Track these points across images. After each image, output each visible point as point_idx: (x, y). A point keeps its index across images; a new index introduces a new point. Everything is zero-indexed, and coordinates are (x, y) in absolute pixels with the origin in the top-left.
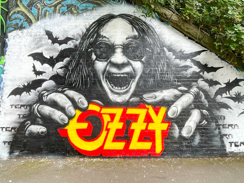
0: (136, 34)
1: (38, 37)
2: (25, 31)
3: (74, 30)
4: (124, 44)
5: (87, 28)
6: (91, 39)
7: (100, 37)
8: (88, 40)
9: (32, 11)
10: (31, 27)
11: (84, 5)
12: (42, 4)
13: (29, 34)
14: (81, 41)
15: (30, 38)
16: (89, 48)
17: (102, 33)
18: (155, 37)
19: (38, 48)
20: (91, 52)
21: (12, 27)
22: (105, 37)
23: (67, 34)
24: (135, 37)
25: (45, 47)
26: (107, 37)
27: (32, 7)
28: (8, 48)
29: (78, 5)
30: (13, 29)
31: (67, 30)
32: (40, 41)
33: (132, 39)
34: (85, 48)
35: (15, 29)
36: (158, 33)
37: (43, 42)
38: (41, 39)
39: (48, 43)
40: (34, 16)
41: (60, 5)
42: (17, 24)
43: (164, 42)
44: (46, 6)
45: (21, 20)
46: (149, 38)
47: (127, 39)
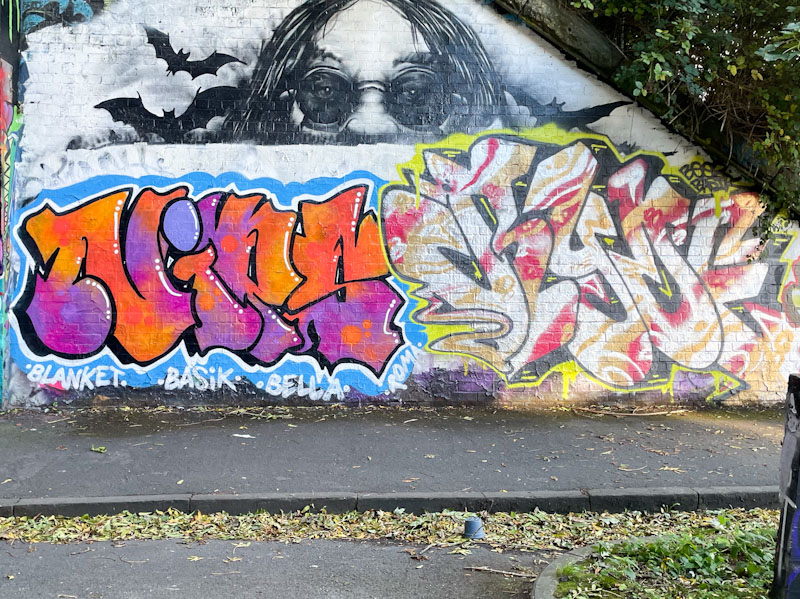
0: (425, 48)
1: (124, 48)
2: (82, 28)
3: (238, 33)
4: (387, 78)
5: (277, 25)
6: (290, 62)
7: (315, 57)
8: (279, 63)
10: (102, 18)
13: (96, 39)
14: (257, 67)
15: (98, 51)
16: (282, 87)
17: (321, 45)
18: (480, 61)
19: (127, 82)
20: (290, 100)
21: (39, 14)
22: (330, 55)
23: (215, 42)
24: (419, 60)
25: (147, 82)
26: (338, 55)
28: (28, 80)
30: (42, 19)
31: (214, 30)
32: (132, 62)
33: (410, 64)
34: (271, 87)
35: (49, 21)
36: (488, 48)
37: (141, 66)
38: (133, 55)
39: (156, 70)
42: (55, 5)
43: (506, 76)
46: (461, 63)
47: (397, 62)
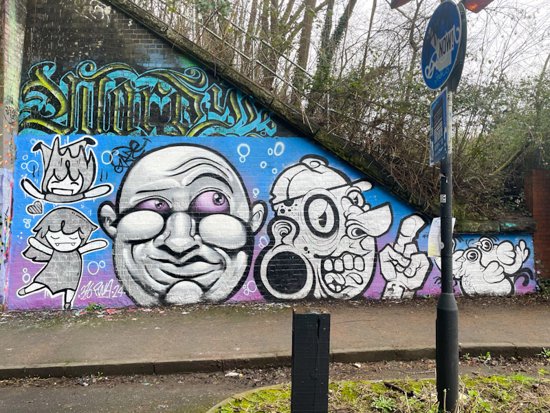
9: (60, 87)
11: (143, 79)
12: (75, 76)
21: (28, 111)
27: (59, 80)
29: (134, 80)
30: (30, 114)
35: (33, 115)
40: (63, 95)
41: (105, 79)
42: (36, 107)
44: (83, 79)
45: (42, 101)
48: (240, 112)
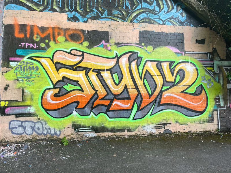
48: (163, 4)
